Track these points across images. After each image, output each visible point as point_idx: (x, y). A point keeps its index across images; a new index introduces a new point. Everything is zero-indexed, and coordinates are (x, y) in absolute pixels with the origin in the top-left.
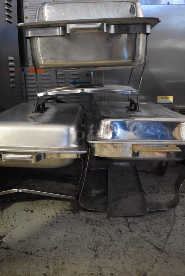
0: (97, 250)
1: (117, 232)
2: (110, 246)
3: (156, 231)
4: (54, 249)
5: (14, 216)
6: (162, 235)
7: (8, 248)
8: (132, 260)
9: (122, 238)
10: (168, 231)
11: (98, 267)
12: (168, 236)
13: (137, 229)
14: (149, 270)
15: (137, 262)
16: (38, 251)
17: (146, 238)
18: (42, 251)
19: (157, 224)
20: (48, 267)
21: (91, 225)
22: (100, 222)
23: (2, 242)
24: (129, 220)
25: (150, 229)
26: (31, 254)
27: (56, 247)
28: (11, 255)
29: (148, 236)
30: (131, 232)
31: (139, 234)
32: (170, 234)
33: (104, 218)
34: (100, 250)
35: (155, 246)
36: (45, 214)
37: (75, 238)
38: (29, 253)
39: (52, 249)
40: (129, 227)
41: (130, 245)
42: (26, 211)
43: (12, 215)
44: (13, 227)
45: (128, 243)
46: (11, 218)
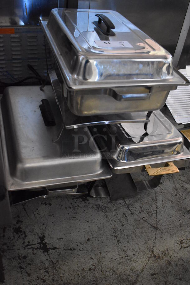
0: (117, 236)
1: (123, 216)
2: (124, 230)
3: (147, 210)
4: (88, 241)
6: (153, 214)
7: (54, 249)
8: (141, 240)
9: (129, 222)
10: (155, 209)
11: (124, 250)
12: (156, 214)
13: (135, 211)
14: (154, 247)
15: (145, 241)
16: (78, 245)
17: (143, 219)
18: (80, 245)
19: (146, 203)
20: (92, 259)
21: (102, 211)
22: (108, 207)
23: (46, 243)
24: (126, 202)
25: (143, 209)
26: (74, 249)
27: (88, 240)
28: (60, 254)
29: (144, 216)
30: (132, 214)
31: (138, 216)
32: (157, 212)
33: (108, 203)
34: (119, 236)
35: (151, 225)
36: (62, 206)
37: (97, 227)
38: (72, 249)
39: (86, 241)
40: (129, 209)
41: (136, 227)
42: (45, 205)
43: (35, 211)
44: (45, 226)
45: (134, 226)
46: (37, 215)
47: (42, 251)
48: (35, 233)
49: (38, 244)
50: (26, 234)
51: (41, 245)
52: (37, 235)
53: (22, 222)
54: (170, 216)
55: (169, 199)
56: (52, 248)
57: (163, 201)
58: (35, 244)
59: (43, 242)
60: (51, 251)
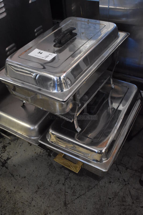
0: (39, 188)
1: (57, 181)
2: (47, 189)
3: (75, 191)
4: (24, 177)
5: (21, 145)
6: (76, 195)
7: (7, 168)
8: (48, 203)
9: (56, 187)
10: (81, 194)
11: (33, 198)
12: (78, 198)
13: (68, 184)
14: (50, 213)
15: (49, 205)
16: (17, 175)
17: (66, 193)
18: (18, 176)
19: (81, 186)
20: (15, 188)
21: (50, 169)
22: (55, 169)
23: (7, 162)
24: (70, 175)
25: (74, 188)
26: (13, 176)
27: (25, 177)
28: (6, 172)
29: (69, 192)
30: (63, 184)
31: (65, 189)
32: (80, 197)
33: (59, 167)
34: (41, 189)
35: (65, 201)
36: (35, 150)
37: (36, 175)
38: (13, 175)
39: (23, 177)
40: (65, 180)
41: (55, 193)
42: (28, 143)
43: (21, 144)
44: (16, 154)
45: (55, 192)
46: (19, 146)
47: (2, 164)
48: (9, 154)
49: (4, 160)
50: (5, 152)
51: (4, 161)
52: (8, 156)
53: (10, 144)
54: (85, 207)
55: (100, 196)
56: (6, 167)
57: (94, 194)
58: (3, 159)
59: (7, 161)
60: (4, 168)
